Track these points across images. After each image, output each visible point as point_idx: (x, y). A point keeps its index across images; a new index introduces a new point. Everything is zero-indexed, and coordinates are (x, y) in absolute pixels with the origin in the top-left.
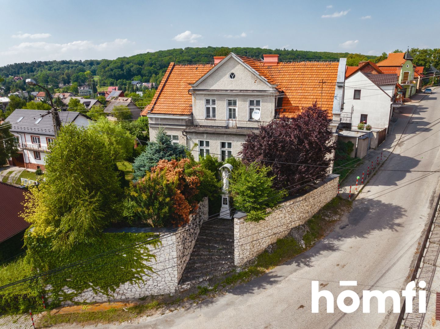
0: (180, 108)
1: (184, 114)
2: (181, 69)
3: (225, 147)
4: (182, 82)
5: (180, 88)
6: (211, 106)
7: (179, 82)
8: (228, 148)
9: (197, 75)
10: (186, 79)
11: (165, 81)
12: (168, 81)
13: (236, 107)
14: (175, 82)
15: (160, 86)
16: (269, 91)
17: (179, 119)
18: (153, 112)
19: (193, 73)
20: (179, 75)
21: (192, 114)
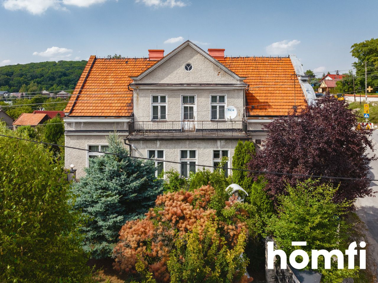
0: (114, 108)
1: (120, 115)
2: (106, 62)
3: (186, 158)
4: (110, 77)
5: (108, 85)
6: (159, 104)
7: (105, 77)
8: (190, 157)
9: (129, 69)
10: (115, 74)
11: (85, 76)
12: (90, 76)
13: (194, 104)
14: (100, 77)
15: (79, 82)
16: (237, 84)
17: (113, 123)
18: (73, 114)
19: (123, 67)
20: (105, 69)
21: (133, 115)
